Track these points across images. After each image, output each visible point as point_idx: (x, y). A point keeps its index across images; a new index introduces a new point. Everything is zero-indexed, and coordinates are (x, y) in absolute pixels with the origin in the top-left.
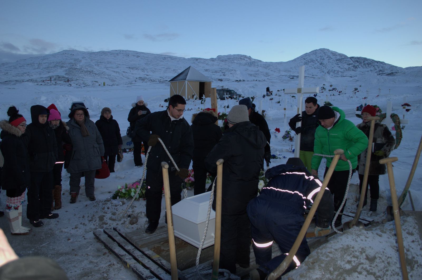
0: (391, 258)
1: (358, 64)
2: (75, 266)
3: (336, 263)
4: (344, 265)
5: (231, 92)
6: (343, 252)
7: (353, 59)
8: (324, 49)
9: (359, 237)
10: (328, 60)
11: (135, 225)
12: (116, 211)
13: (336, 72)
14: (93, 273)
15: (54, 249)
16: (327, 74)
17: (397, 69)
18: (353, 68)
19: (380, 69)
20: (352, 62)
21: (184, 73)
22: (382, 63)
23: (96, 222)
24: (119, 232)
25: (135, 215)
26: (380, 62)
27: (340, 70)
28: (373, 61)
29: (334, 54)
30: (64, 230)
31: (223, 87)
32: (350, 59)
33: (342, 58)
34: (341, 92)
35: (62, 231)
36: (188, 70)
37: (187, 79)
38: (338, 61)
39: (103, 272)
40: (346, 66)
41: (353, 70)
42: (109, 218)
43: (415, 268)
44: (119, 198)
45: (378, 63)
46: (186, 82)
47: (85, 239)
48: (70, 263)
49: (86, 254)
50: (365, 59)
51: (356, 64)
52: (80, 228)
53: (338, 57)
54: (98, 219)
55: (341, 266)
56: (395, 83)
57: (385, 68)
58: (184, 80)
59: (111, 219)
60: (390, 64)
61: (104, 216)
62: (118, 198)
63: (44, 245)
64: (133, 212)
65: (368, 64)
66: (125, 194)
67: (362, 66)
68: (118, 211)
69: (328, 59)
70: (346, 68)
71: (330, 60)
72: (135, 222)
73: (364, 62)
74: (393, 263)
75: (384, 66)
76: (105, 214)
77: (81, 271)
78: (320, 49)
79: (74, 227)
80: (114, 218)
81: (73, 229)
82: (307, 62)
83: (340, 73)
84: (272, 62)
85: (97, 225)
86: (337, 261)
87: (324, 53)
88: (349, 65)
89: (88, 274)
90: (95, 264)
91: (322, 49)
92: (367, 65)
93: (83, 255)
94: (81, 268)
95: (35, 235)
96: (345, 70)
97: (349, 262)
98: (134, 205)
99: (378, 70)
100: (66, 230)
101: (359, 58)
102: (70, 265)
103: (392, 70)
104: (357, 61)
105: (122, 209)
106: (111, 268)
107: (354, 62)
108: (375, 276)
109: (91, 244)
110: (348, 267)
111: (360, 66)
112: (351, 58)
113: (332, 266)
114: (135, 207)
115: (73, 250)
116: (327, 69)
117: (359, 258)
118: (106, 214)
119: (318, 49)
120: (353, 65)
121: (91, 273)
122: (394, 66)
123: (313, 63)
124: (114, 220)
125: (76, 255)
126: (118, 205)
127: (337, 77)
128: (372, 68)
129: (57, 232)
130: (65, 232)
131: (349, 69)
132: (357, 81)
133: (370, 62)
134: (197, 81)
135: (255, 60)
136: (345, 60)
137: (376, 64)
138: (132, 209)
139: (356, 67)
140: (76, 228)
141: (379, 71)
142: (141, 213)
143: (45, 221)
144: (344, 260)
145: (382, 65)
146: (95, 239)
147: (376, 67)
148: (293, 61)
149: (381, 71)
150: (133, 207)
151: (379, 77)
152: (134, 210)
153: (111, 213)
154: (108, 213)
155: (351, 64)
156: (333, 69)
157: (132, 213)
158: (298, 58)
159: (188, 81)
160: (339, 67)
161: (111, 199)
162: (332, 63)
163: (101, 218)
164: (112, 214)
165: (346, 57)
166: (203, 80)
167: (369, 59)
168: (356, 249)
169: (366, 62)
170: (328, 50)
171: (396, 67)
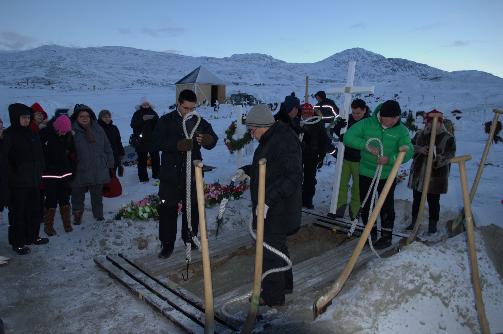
0: (458, 276)
1: (397, 66)
2: (73, 300)
3: (398, 283)
4: (406, 284)
5: (250, 97)
6: (405, 270)
7: (391, 61)
8: (358, 49)
9: (421, 253)
10: (363, 62)
11: (144, 249)
12: (121, 234)
13: (371, 75)
14: (97, 307)
15: (46, 280)
16: (361, 77)
17: (442, 73)
18: (391, 71)
19: (422, 72)
20: (390, 64)
21: (194, 74)
22: (425, 66)
23: (96, 248)
24: (126, 258)
25: (144, 238)
26: (422, 64)
27: (377, 74)
28: (415, 64)
29: (370, 54)
30: (56, 258)
31: (239, 92)
32: (388, 61)
33: (379, 60)
34: (379, 98)
35: (54, 259)
36: (197, 71)
37: (196, 81)
38: (374, 63)
39: (109, 306)
40: (384, 69)
41: (392, 74)
42: (112, 242)
43: (484, 288)
44: (124, 218)
45: (420, 66)
46: (196, 85)
47: (84, 267)
48: (67, 295)
49: (87, 285)
50: (406, 61)
51: (395, 67)
52: (76, 255)
53: (374, 59)
54: (98, 244)
55: (403, 286)
56: (440, 89)
57: (428, 72)
58: (193, 82)
59: (114, 243)
60: (434, 67)
61: (106, 240)
62: (122, 218)
63: (33, 275)
64: (141, 234)
65: (408, 67)
66: (130, 213)
67: (401, 69)
68: (124, 234)
69: (362, 60)
70: (383, 71)
71: (365, 61)
72: (144, 246)
73: (404, 64)
74: (461, 282)
75: (428, 69)
76: (107, 238)
77: (82, 305)
78: (354, 49)
79: (69, 254)
80: (118, 242)
81: (67, 256)
82: (338, 63)
83: (376, 77)
84: (297, 64)
85: (97, 251)
86: (399, 280)
87: (359, 53)
88: (387, 67)
89: (91, 308)
90: (99, 297)
91: (356, 48)
92: (407, 69)
93: (82, 286)
94: (82, 301)
95: (20, 264)
96: (382, 73)
97: (412, 281)
98: (143, 227)
99: (420, 74)
100: (59, 258)
101: (398, 60)
102: (68, 298)
103: (436, 75)
104: (397, 64)
105: (128, 232)
106: (118, 300)
107: (392, 64)
108: (441, 298)
109: (92, 273)
110: (411, 287)
111: (399, 69)
112: (390, 59)
113: (394, 286)
114: (144, 228)
115: (70, 280)
116: (362, 72)
117: (423, 276)
118: (109, 238)
119: (351, 48)
120: (391, 68)
121: (94, 307)
122: (438, 70)
123: (345, 65)
124: (118, 244)
125: (74, 286)
126: (123, 227)
127: (373, 81)
128: (414, 72)
129: (48, 260)
130: (58, 260)
131: (387, 73)
132: (397, 86)
133: (411, 64)
134: (208, 84)
135: (277, 60)
136: (382, 61)
137: (418, 67)
138: (140, 231)
139: (395, 71)
140: (72, 254)
141: (422, 75)
142: (152, 235)
143: (32, 247)
144: (406, 279)
145: (424, 68)
146: (96, 267)
147: (418, 71)
148: (321, 62)
149: (424, 75)
150: (141, 229)
151: (422, 81)
152: (144, 233)
153: (115, 236)
154: (111, 236)
155: (390, 67)
156: (368, 72)
157: (140, 236)
158: (327, 59)
159: (198, 84)
160: (376, 70)
161: (113, 220)
162: (368, 65)
163: (103, 243)
164: (116, 238)
165: (383, 58)
166: (216, 83)
167: (410, 62)
168: (419, 266)
169: (407, 65)
170: (363, 50)
171: (441, 71)
